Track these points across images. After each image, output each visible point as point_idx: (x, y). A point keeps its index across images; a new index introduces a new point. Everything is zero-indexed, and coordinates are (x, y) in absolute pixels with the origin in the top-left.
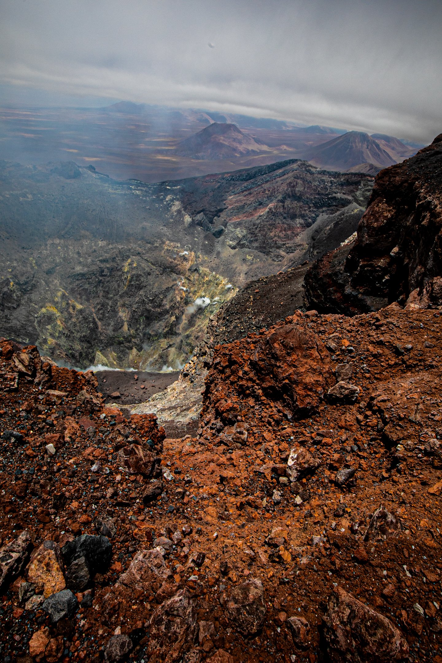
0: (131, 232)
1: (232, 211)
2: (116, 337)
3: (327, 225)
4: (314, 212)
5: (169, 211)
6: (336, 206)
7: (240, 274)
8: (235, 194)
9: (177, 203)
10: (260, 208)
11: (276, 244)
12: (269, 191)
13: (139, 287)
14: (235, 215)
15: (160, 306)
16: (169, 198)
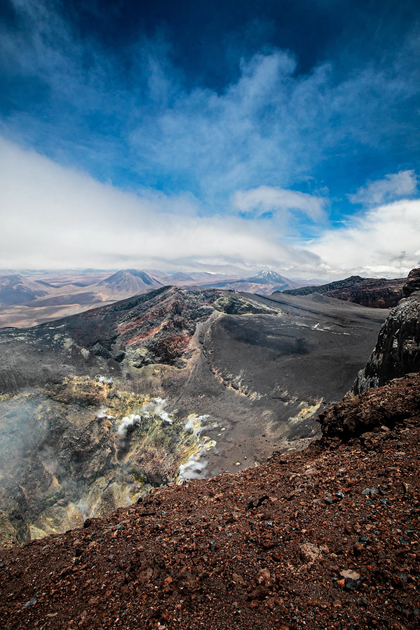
0: (33, 378)
1: (126, 336)
2: (48, 498)
3: (206, 331)
4: (192, 322)
5: (63, 349)
6: (205, 315)
7: (157, 387)
8: (124, 321)
9: (68, 340)
10: (153, 328)
11: (177, 353)
12: (157, 313)
13: (61, 431)
14: (130, 339)
15: (89, 442)
16: (56, 337)
